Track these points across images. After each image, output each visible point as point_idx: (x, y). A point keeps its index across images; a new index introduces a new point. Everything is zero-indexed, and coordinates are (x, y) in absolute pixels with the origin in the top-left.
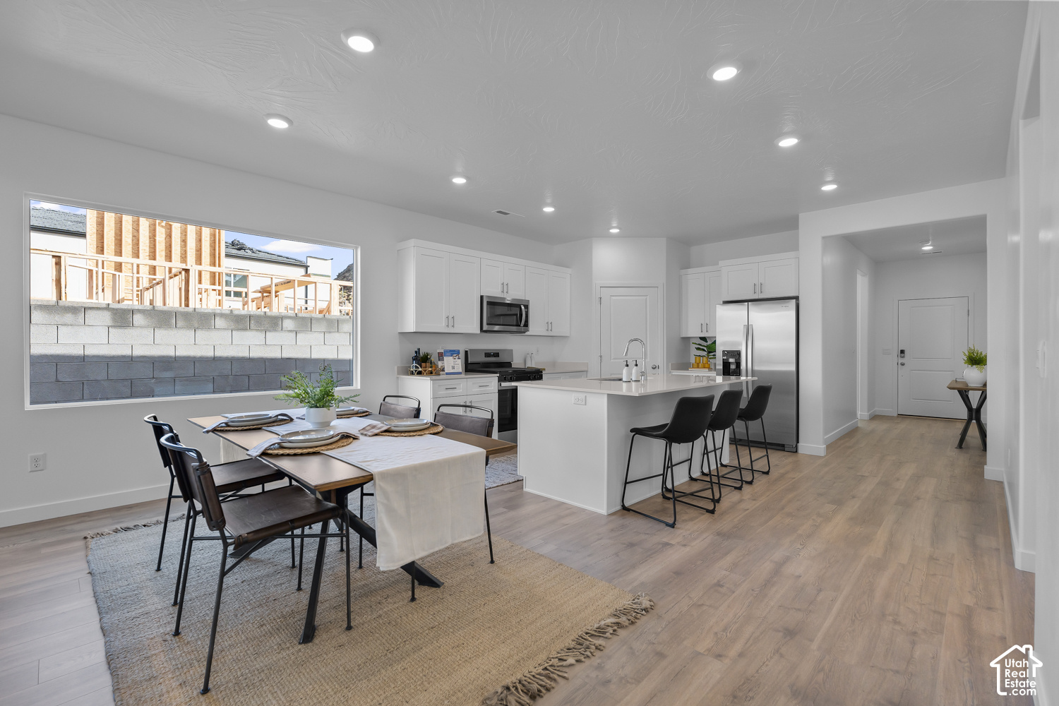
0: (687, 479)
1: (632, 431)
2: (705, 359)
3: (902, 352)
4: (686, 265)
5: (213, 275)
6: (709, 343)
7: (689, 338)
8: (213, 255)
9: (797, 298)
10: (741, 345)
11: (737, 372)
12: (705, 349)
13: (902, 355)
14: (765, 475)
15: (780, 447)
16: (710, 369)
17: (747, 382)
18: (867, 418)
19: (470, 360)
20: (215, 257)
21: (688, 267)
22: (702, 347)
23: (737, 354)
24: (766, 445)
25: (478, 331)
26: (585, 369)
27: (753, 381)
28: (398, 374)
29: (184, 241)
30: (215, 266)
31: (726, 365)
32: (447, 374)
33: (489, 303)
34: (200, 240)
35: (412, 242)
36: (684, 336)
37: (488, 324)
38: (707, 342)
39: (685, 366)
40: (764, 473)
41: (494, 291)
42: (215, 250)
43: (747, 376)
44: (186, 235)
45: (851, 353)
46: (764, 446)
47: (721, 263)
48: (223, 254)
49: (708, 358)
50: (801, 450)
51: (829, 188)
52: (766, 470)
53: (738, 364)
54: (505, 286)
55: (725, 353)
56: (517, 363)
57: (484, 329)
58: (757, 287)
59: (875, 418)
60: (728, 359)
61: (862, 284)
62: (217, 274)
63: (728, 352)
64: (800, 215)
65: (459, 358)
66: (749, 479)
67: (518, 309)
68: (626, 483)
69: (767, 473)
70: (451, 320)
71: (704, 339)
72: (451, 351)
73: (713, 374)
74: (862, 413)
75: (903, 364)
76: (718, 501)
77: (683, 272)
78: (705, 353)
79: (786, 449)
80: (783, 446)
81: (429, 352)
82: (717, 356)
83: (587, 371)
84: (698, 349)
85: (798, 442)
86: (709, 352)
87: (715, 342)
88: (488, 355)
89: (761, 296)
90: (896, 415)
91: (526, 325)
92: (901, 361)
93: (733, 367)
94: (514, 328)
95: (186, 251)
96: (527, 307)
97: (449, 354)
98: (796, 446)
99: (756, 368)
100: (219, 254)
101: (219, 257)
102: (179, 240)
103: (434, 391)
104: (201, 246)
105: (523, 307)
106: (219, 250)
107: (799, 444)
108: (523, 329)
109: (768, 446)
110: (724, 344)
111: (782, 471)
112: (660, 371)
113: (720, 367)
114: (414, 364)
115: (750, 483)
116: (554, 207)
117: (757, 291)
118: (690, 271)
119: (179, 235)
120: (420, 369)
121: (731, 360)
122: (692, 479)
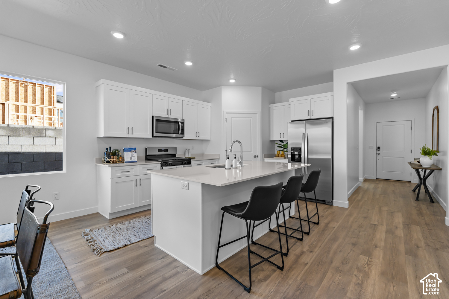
0: (268, 231)
1: (222, 209)
2: (282, 152)
3: (379, 148)
4: (273, 102)
5: (50, 110)
6: (285, 143)
7: (274, 141)
8: (50, 101)
9: (332, 118)
10: (301, 144)
11: (299, 160)
12: (283, 146)
13: (379, 149)
14: (316, 225)
15: (323, 202)
16: (285, 158)
17: (305, 167)
18: (362, 181)
19: (148, 154)
20: (51, 102)
21: (274, 103)
22: (280, 146)
23: (299, 150)
24: (316, 201)
25: (151, 137)
26: (218, 157)
27: (308, 167)
28: (96, 162)
29: (34, 94)
30: (51, 105)
31: (293, 155)
32: (126, 162)
33: (157, 120)
34: (43, 94)
35: (102, 81)
36: (271, 139)
37: (156, 133)
38: (283, 143)
39: (271, 156)
40: (315, 223)
41: (162, 114)
42: (51, 99)
43: (305, 163)
44: (35, 91)
45: (356, 148)
46: (315, 201)
47: (291, 100)
48: (55, 101)
49: (284, 151)
50: (334, 204)
51: (355, 48)
52: (317, 222)
53: (300, 155)
54: (169, 112)
55: (292, 149)
56: (180, 155)
57: (154, 135)
58: (310, 112)
59: (366, 180)
60: (294, 152)
61: (361, 113)
62: (52, 110)
63: (294, 148)
64: (334, 71)
65: (135, 153)
66: (307, 231)
67: (178, 124)
68: (219, 247)
69: (318, 224)
70: (130, 130)
71: (282, 141)
72: (129, 148)
73: (286, 161)
74: (361, 179)
75: (379, 154)
76: (286, 255)
77: (271, 106)
78: (282, 149)
79: (326, 203)
80: (325, 201)
81: (118, 149)
82: (288, 151)
83: (219, 159)
84: (278, 147)
85: (333, 199)
86: (285, 148)
87: (287, 143)
88: (160, 150)
89: (312, 117)
90: (375, 179)
91: (183, 133)
92: (378, 152)
93: (297, 157)
94: (174, 135)
95: (35, 99)
96: (182, 123)
97: (128, 150)
98: (332, 202)
99: (310, 157)
100: (53, 101)
101: (53, 103)
102: (32, 94)
103: (112, 174)
104: (43, 97)
105: (180, 124)
106: (54, 99)
107: (334, 201)
108: (181, 136)
109: (317, 201)
110: (292, 144)
111: (326, 221)
112: (258, 159)
113: (290, 156)
114: (105, 157)
115: (308, 234)
116: (192, 62)
117: (310, 115)
118: (275, 105)
119: (32, 91)
120: (108, 160)
121: (296, 153)
122: (271, 231)
